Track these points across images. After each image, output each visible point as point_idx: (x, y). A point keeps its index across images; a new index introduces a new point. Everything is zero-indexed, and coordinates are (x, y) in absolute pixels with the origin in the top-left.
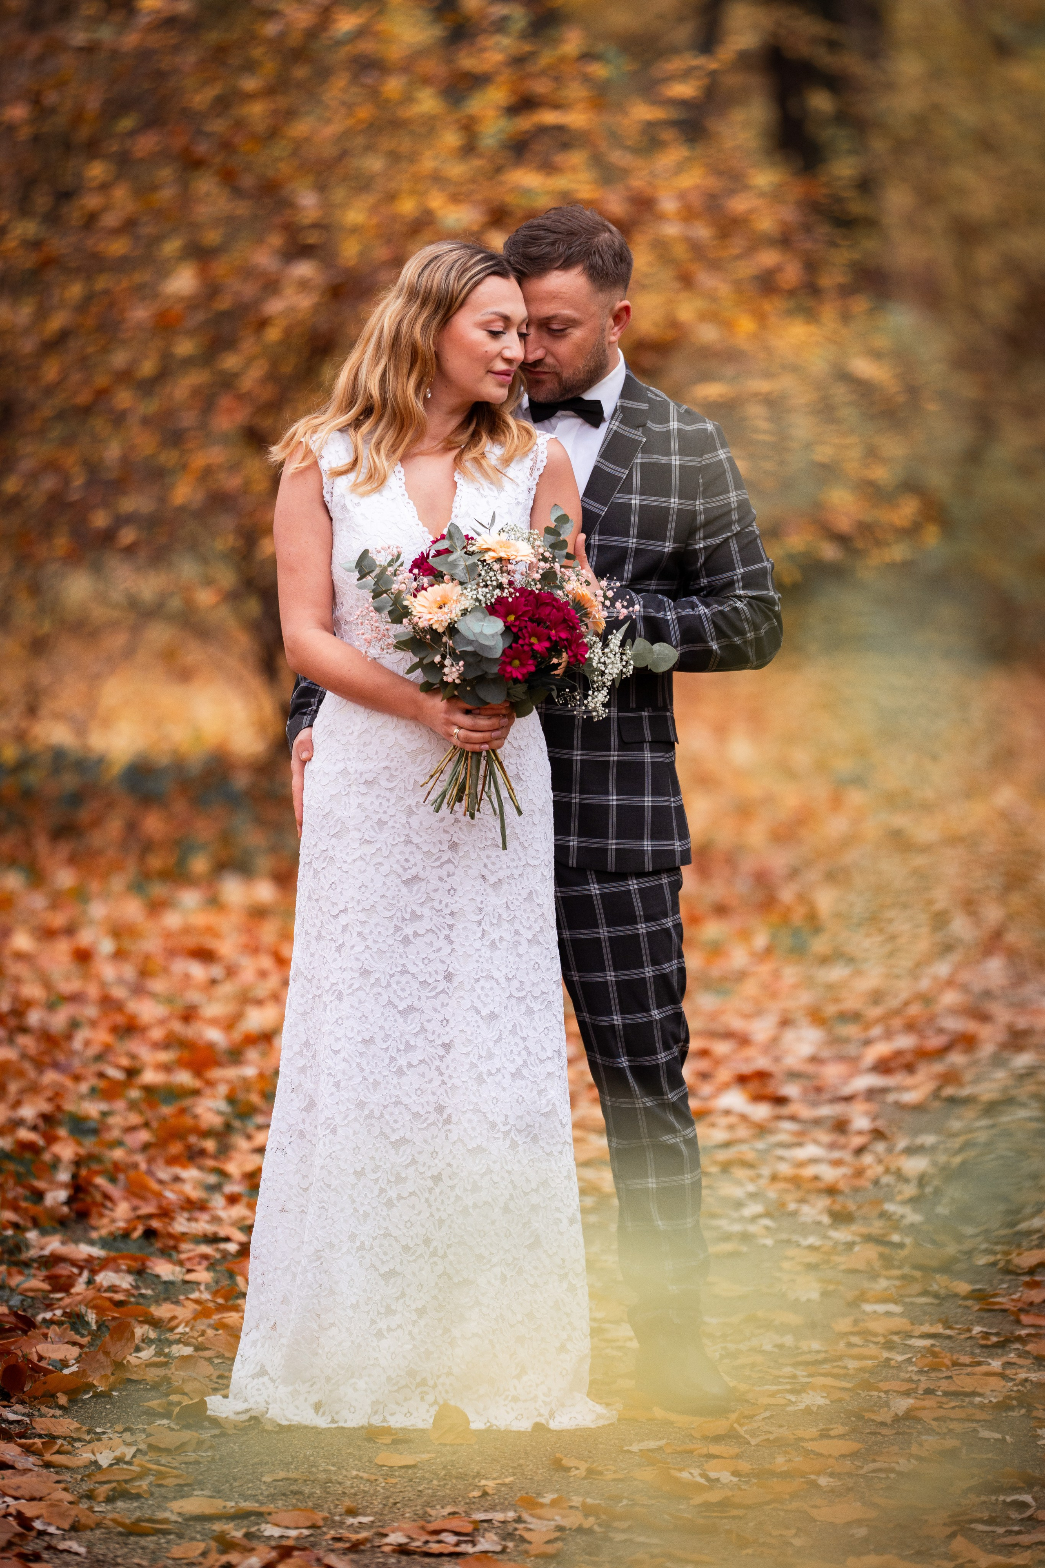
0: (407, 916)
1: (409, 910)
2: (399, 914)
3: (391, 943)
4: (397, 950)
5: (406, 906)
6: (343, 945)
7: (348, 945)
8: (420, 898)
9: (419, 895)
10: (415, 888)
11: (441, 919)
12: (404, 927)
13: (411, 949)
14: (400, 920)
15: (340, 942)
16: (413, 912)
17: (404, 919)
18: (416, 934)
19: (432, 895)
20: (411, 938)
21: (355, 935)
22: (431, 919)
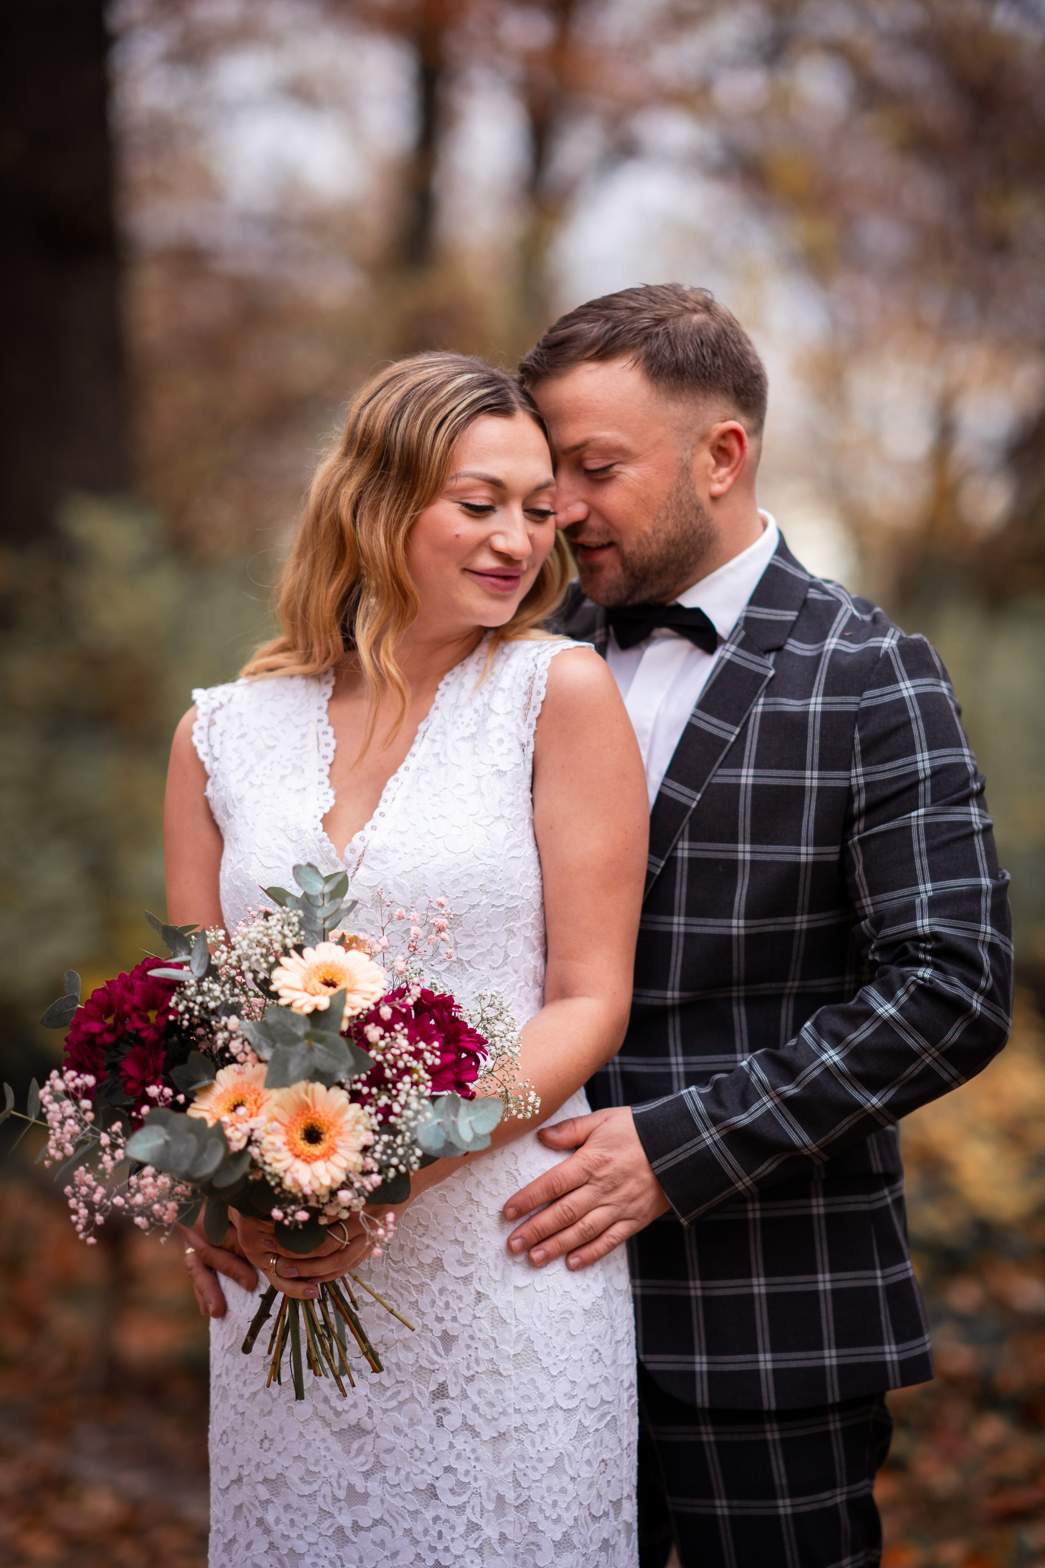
0: (341, 1494)
1: (344, 1484)
2: (326, 1489)
3: (313, 1540)
4: (325, 1553)
5: (340, 1475)
6: (233, 1541)
7: (242, 1542)
8: (363, 1465)
9: (362, 1458)
10: (355, 1445)
11: (398, 1502)
12: (336, 1514)
13: (350, 1551)
14: (329, 1500)
15: (230, 1536)
16: (351, 1487)
17: (336, 1499)
18: (357, 1527)
19: (386, 1459)
20: (349, 1532)
21: (253, 1523)
22: (382, 1501)
